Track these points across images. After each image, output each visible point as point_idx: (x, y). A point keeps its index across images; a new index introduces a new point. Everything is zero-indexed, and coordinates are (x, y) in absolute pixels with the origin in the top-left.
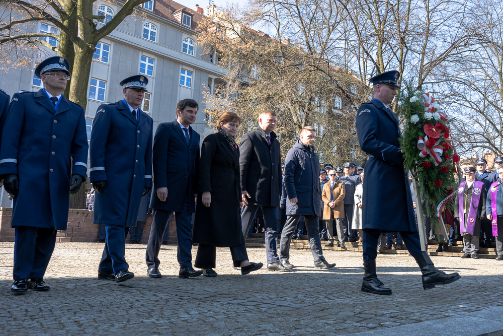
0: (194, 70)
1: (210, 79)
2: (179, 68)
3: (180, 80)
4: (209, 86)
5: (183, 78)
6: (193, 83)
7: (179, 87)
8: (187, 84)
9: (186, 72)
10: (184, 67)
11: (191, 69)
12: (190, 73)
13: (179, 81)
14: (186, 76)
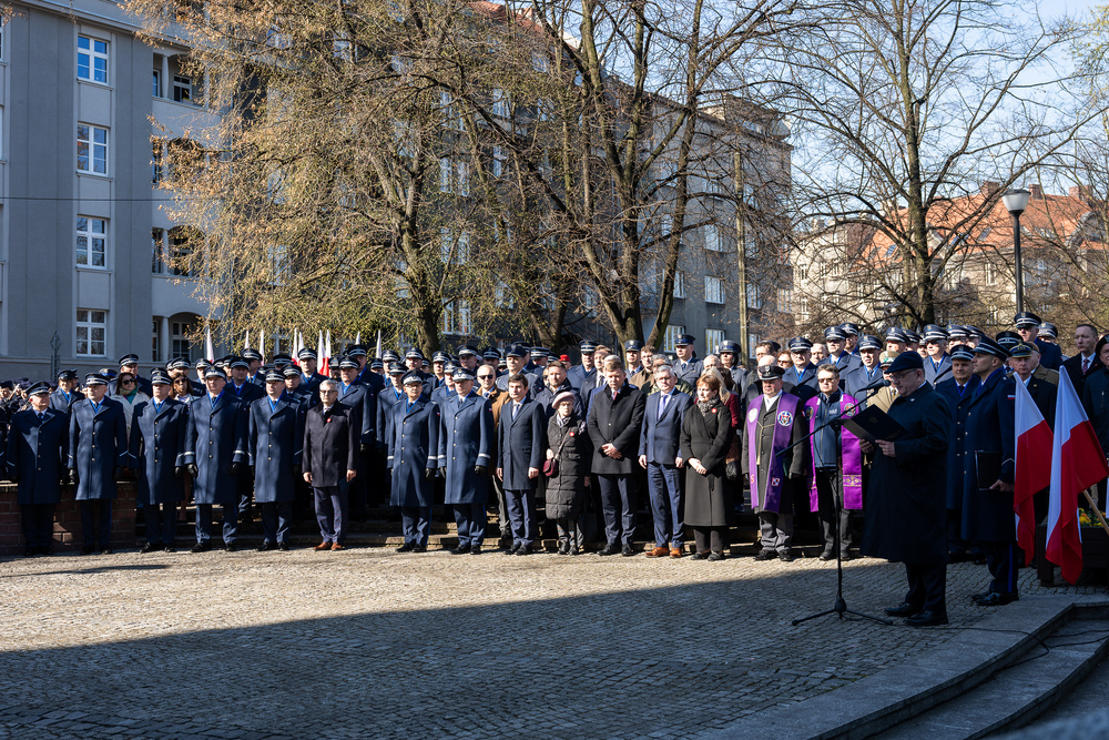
0: (114, 36)
1: (158, 58)
2: (72, 34)
3: (76, 64)
4: (155, 74)
5: (84, 59)
6: (112, 71)
7: (76, 84)
8: (97, 74)
9: (92, 42)
10: (86, 30)
11: (105, 36)
12: (102, 46)
13: (76, 70)
14: (92, 53)
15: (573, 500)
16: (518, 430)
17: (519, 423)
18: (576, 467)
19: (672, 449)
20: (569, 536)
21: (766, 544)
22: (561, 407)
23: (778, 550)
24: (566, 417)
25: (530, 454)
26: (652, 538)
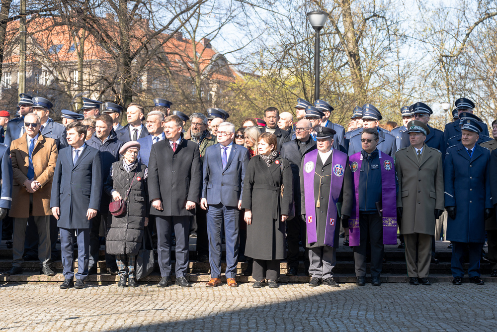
15: (139, 238)
16: (79, 174)
17: (81, 167)
18: (142, 208)
19: (236, 193)
20: (127, 270)
21: (315, 272)
22: (127, 153)
23: (325, 277)
24: (132, 163)
25: (89, 196)
26: (205, 271)
